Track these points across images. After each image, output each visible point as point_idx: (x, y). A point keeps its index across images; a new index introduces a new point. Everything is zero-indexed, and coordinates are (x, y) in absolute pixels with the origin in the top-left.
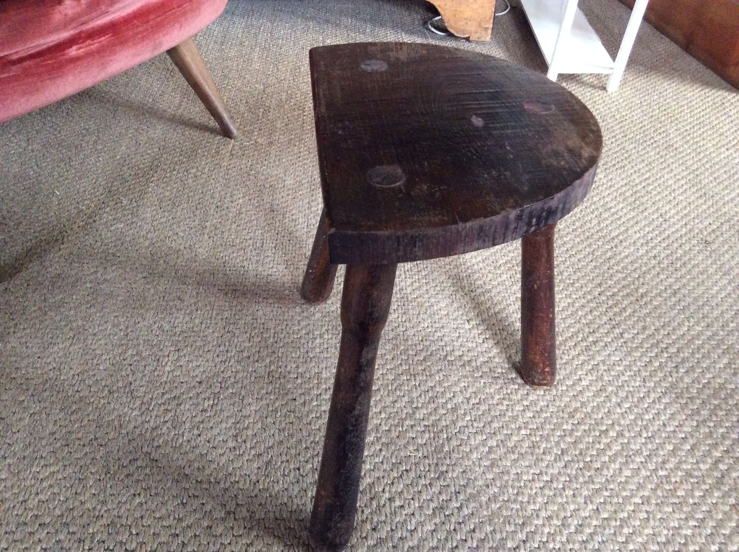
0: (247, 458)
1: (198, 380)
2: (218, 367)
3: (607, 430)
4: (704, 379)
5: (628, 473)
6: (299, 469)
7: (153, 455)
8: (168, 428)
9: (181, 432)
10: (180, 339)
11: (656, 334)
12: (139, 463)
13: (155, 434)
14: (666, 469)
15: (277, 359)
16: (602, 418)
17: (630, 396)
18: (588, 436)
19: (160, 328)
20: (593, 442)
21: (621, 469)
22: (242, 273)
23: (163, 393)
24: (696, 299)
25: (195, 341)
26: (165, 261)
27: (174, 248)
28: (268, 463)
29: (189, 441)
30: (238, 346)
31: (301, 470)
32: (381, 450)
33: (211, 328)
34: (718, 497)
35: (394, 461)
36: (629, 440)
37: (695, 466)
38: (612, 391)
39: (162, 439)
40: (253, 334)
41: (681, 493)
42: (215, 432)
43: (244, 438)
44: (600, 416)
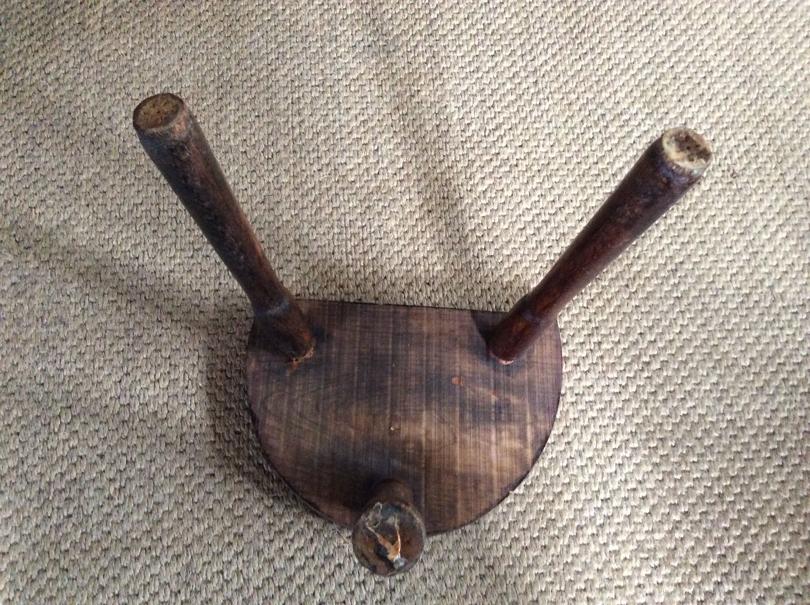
0: (165, 560)
1: (99, 452)
2: (120, 431)
3: (561, 493)
4: (684, 409)
5: (575, 550)
6: (222, 572)
7: (62, 563)
8: (74, 524)
9: (89, 530)
10: (71, 388)
11: (641, 340)
12: (49, 574)
13: (61, 534)
14: (618, 542)
15: (190, 415)
16: (559, 476)
17: (594, 442)
18: (540, 503)
19: (44, 370)
20: (544, 511)
21: (569, 546)
22: (136, 268)
23: (62, 475)
24: (700, 278)
25: (88, 392)
26: (35, 254)
27: (44, 226)
28: (188, 566)
29: (99, 541)
30: (142, 397)
31: (225, 574)
32: (312, 540)
33: (106, 368)
34: (665, 576)
35: (326, 553)
36: (584, 505)
37: (649, 537)
38: (576, 435)
39: (69, 541)
40: (158, 376)
41: (627, 573)
42: (127, 526)
43: (159, 534)
44: (557, 473)
